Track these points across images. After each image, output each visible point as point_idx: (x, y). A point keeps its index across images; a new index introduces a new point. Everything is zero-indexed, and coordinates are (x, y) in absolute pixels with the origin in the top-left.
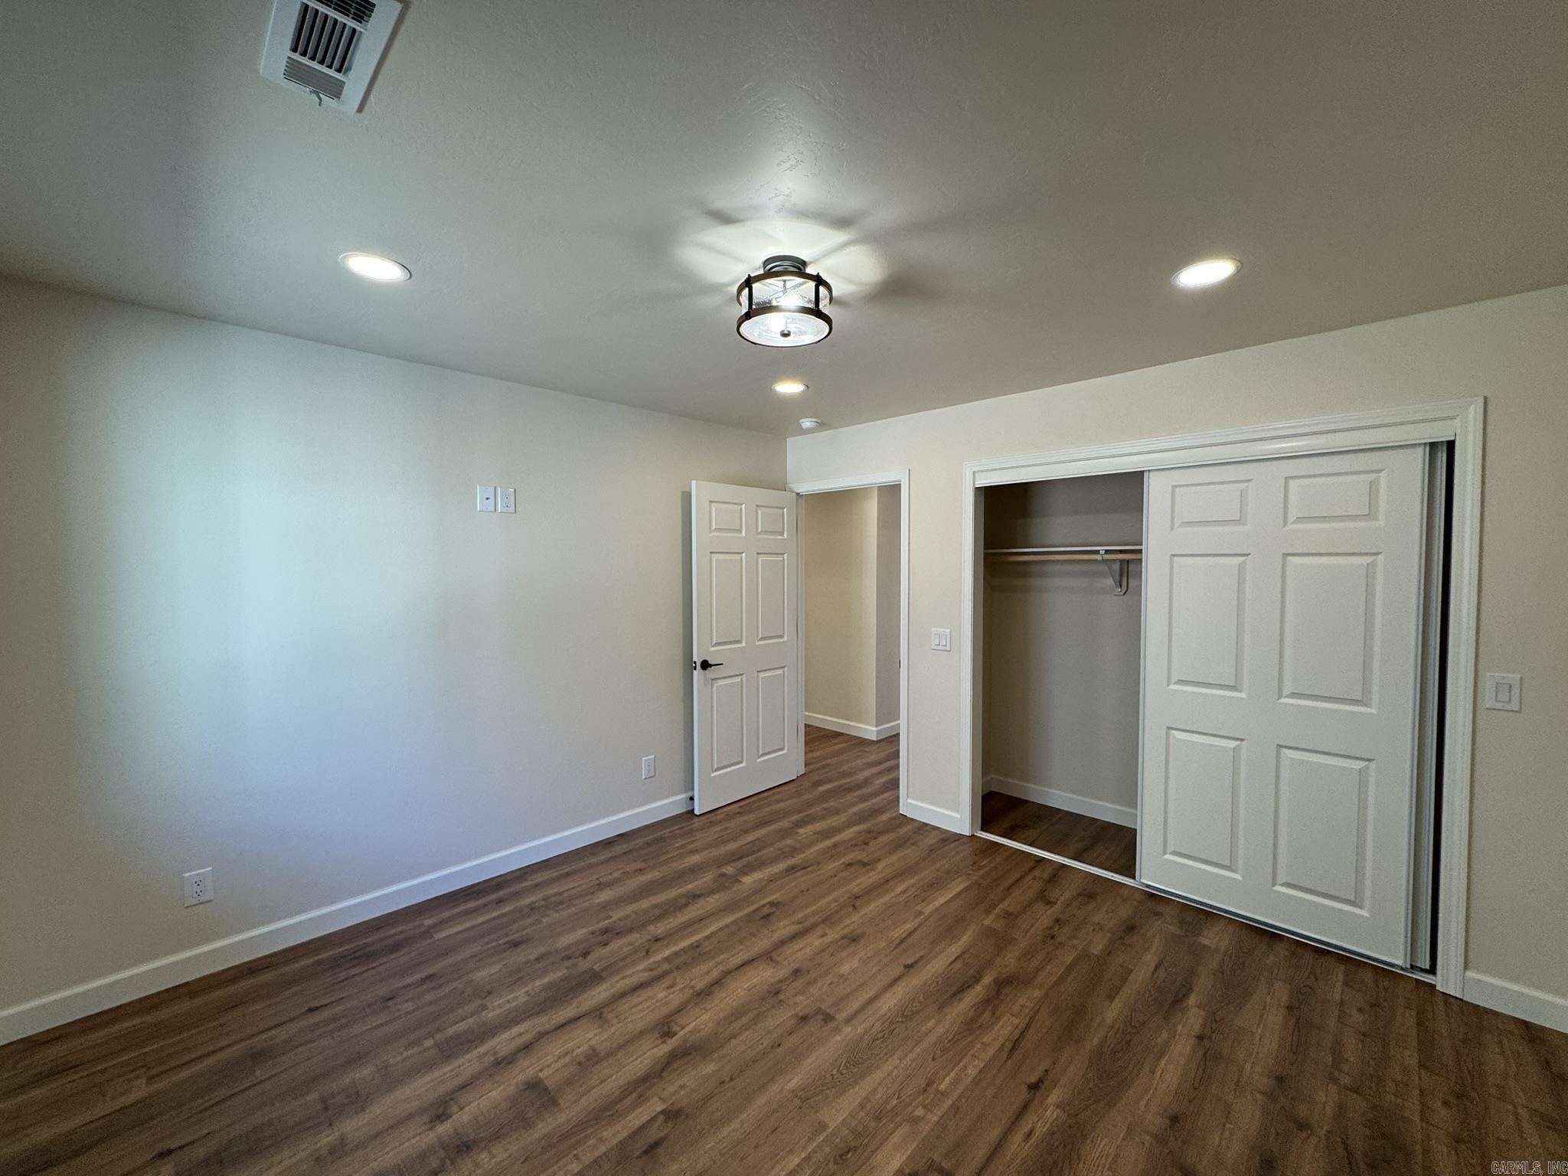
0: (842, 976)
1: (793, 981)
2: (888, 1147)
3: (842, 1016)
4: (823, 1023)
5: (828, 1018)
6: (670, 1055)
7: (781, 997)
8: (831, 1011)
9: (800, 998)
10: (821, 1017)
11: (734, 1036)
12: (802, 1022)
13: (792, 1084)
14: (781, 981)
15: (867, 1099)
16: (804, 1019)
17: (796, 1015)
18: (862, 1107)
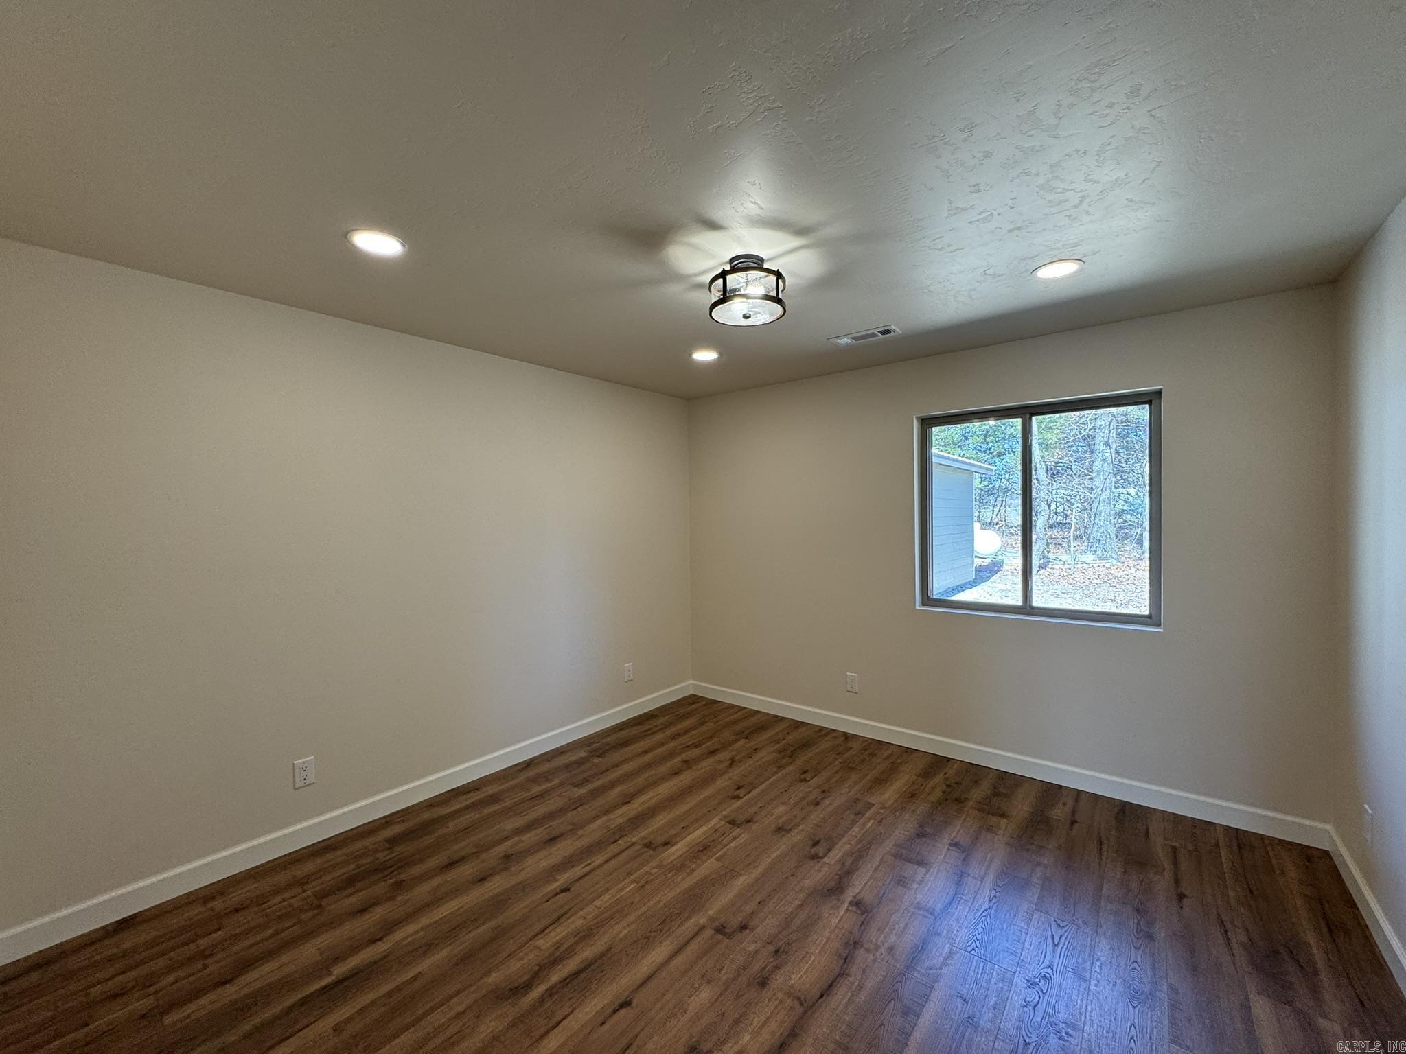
0: (709, 982)
1: (764, 968)
2: (678, 854)
3: (709, 932)
4: (725, 925)
5: (721, 930)
6: (842, 889)
7: (771, 948)
8: (720, 937)
9: (752, 948)
10: (727, 930)
11: (801, 906)
12: (744, 925)
13: (742, 879)
14: (777, 967)
15: (688, 874)
16: (743, 927)
17: (753, 929)
18: (693, 870)
